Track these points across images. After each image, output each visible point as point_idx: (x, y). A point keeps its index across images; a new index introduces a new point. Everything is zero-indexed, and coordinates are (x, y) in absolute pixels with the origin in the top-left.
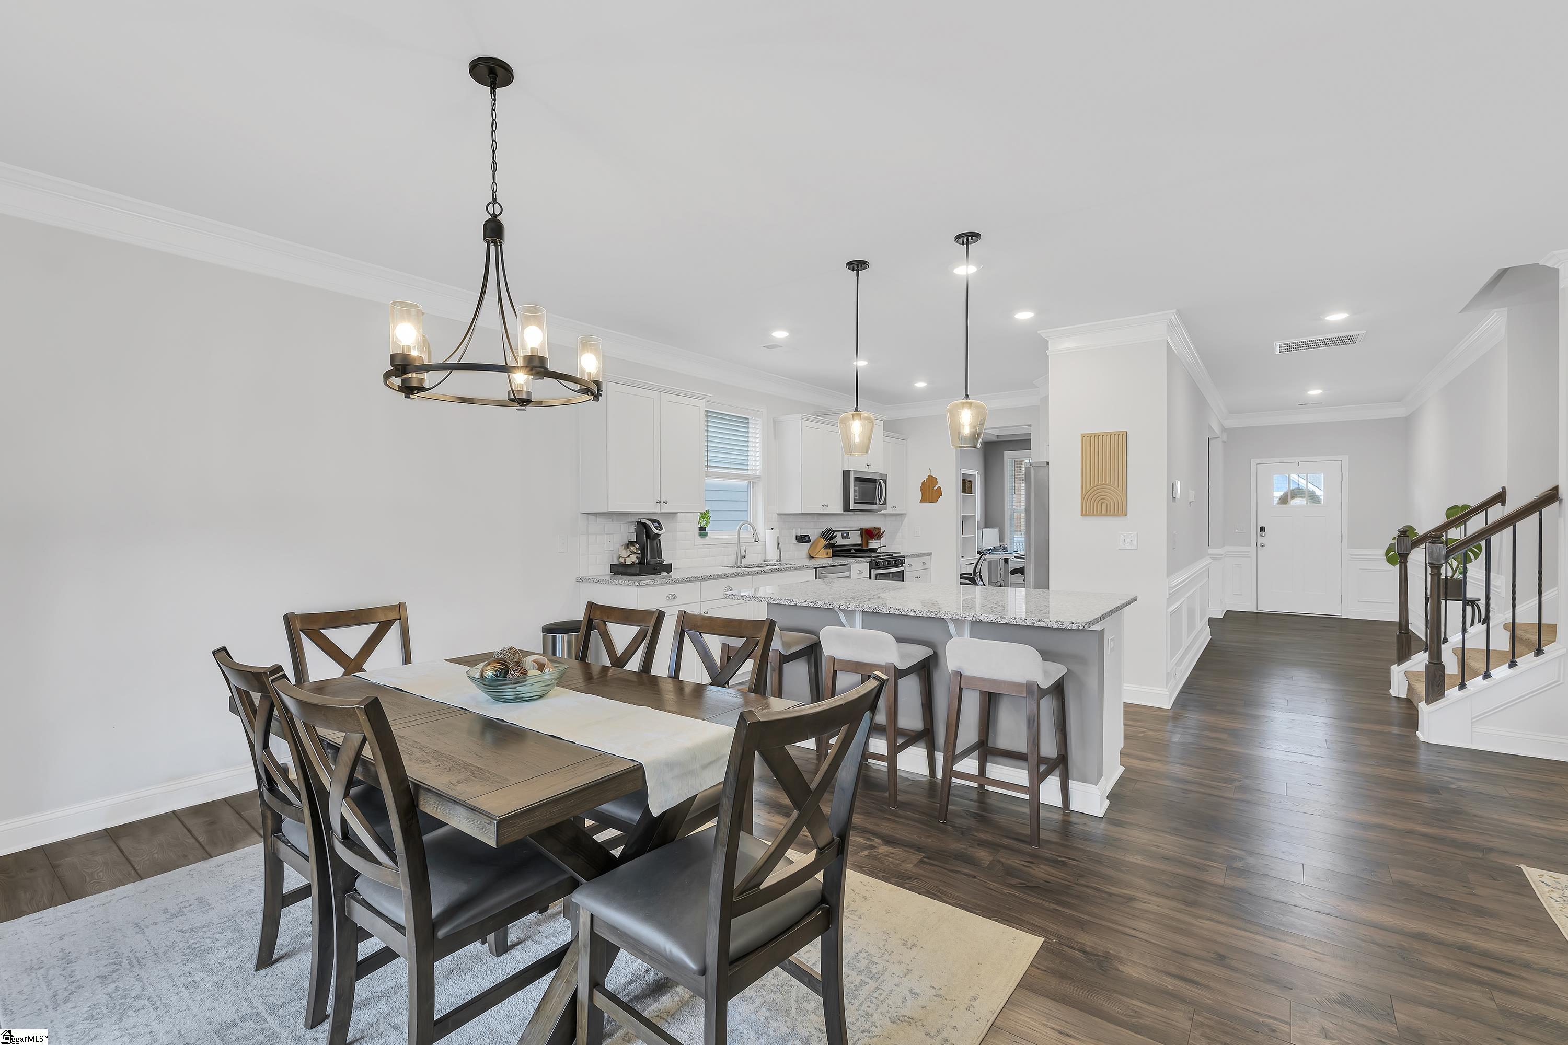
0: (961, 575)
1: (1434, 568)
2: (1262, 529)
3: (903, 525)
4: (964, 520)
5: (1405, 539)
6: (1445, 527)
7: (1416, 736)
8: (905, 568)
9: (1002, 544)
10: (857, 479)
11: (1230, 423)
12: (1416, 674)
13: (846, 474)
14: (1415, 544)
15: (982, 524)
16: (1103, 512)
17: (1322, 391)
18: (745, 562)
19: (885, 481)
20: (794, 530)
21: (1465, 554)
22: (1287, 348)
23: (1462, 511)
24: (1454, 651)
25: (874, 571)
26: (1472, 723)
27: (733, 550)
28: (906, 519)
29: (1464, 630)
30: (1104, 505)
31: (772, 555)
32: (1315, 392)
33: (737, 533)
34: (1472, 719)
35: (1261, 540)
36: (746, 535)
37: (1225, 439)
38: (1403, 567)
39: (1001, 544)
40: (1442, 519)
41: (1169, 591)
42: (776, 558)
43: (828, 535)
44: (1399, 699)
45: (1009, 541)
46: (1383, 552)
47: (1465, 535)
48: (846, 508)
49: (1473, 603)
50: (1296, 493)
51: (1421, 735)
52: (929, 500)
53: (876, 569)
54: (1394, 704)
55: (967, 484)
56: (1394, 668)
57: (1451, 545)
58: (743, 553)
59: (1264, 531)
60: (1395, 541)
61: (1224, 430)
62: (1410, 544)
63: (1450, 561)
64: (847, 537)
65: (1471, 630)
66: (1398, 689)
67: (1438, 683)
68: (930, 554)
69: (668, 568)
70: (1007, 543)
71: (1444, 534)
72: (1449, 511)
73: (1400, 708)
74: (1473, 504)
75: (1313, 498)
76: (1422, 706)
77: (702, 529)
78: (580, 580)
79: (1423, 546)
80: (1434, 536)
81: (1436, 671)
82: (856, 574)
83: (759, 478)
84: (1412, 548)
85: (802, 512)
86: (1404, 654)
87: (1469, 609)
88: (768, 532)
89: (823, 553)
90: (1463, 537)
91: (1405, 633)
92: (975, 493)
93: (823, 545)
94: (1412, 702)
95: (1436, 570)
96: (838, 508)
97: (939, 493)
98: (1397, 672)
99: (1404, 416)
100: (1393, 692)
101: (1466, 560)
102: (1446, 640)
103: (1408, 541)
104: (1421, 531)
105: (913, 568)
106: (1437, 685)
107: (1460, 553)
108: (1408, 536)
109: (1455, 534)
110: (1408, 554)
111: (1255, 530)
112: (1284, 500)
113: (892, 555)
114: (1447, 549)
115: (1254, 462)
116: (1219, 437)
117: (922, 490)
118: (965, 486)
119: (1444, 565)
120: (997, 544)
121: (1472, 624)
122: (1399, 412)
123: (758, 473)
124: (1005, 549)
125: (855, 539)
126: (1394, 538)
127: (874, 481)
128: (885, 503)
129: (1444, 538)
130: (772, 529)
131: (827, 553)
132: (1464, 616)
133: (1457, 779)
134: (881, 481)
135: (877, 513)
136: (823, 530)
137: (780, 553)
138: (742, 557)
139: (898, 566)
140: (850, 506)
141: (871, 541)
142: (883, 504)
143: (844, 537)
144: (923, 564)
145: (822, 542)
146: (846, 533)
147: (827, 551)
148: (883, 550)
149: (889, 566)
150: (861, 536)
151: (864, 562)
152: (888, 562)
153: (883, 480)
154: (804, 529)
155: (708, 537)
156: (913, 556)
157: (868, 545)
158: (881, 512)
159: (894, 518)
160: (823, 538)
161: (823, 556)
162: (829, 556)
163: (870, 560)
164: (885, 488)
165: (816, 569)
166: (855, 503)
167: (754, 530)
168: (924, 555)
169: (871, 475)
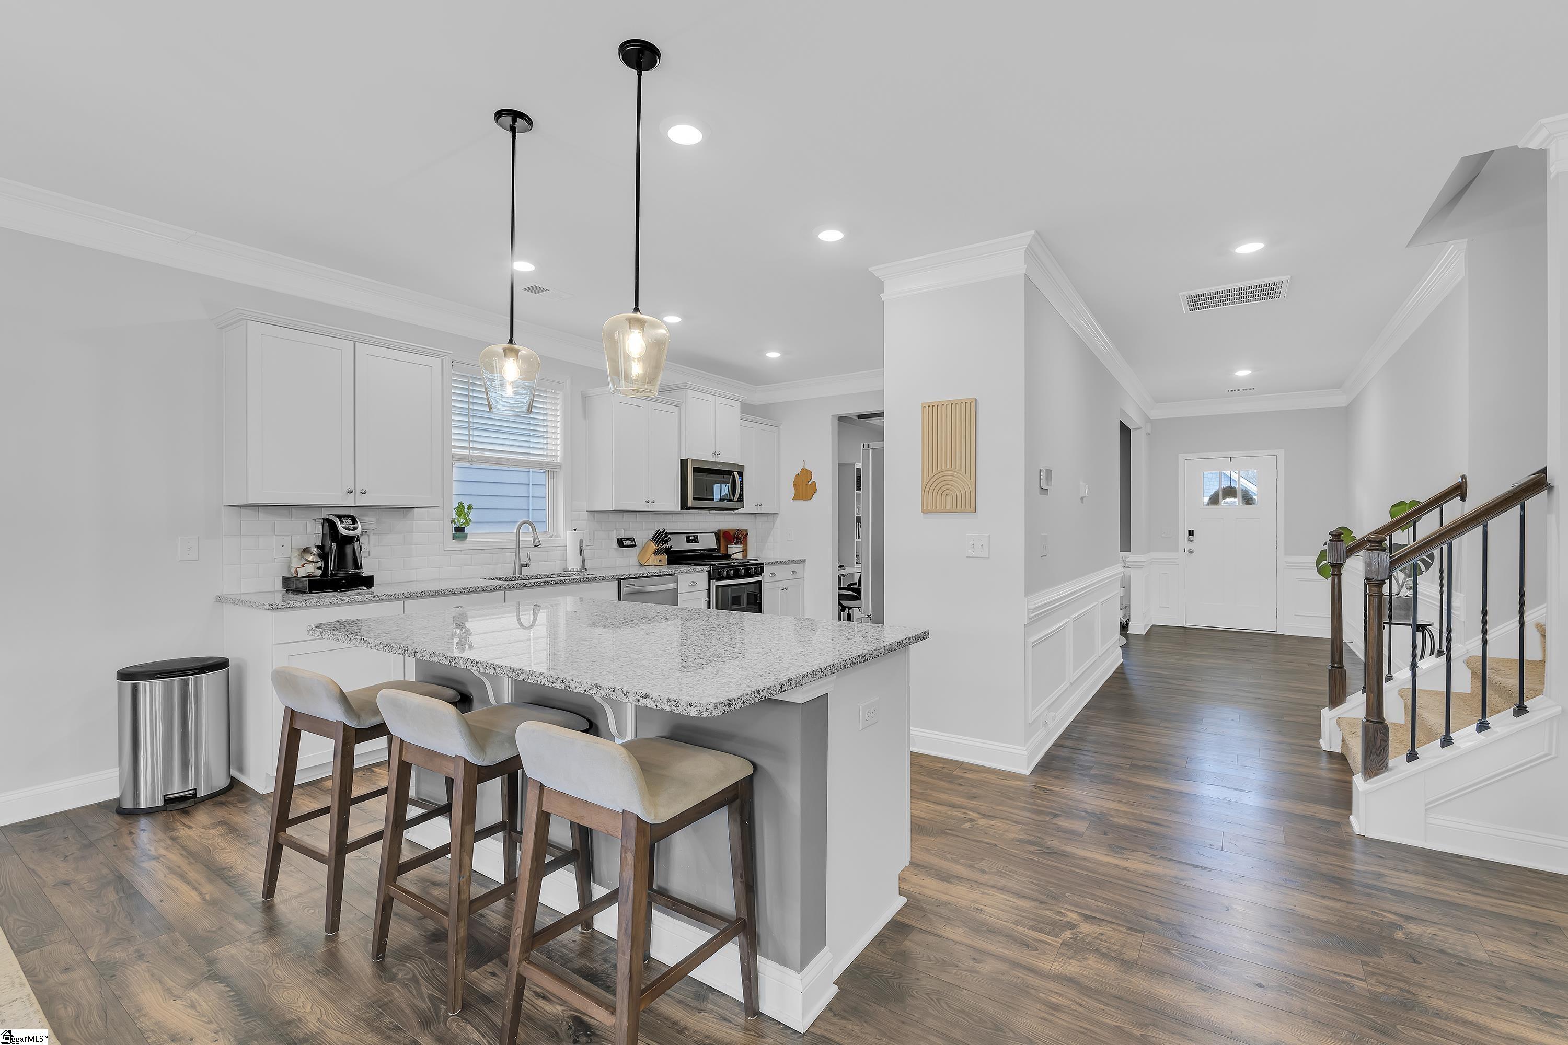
1: (1374, 584)
2: (1191, 533)
3: (775, 526)
5: (1339, 546)
6: (1388, 529)
7: (1349, 824)
8: (763, 578)
10: (696, 470)
11: (1155, 414)
12: (1351, 722)
13: (684, 463)
14: (1351, 551)
16: (948, 507)
17: (1250, 372)
18: (526, 572)
19: (741, 474)
20: (615, 531)
21: (1416, 566)
22: (1197, 302)
23: (1410, 507)
24: (1401, 693)
25: (714, 583)
26: (1426, 810)
27: (510, 557)
28: (778, 520)
29: (1414, 666)
30: (948, 498)
31: (574, 563)
32: (1243, 374)
33: (515, 536)
34: (1426, 805)
35: (1190, 546)
36: (527, 537)
37: (1149, 431)
38: (1336, 580)
40: (1387, 520)
41: (1028, 614)
42: (579, 566)
43: (661, 538)
44: (1331, 754)
46: (1314, 559)
47: (1414, 540)
48: (684, 506)
49: (1422, 628)
50: (1230, 492)
51: (1359, 823)
52: (803, 498)
53: (717, 580)
54: (1324, 763)
56: (1326, 713)
57: (1397, 553)
58: (523, 561)
59: (1193, 535)
60: (1326, 547)
61: (1148, 420)
62: (1345, 551)
63: (1395, 574)
64: (696, 540)
65: (1423, 665)
66: (1330, 741)
67: (1380, 750)
68: (803, 561)
69: (368, 582)
71: (1388, 538)
72: (1395, 509)
73: (1331, 770)
74: (1423, 498)
75: (1248, 500)
76: (1358, 780)
77: (459, 530)
78: (220, 600)
79: (1361, 553)
80: (1375, 543)
81: (1376, 733)
82: (688, 586)
83: (559, 465)
84: (1347, 557)
85: (614, 509)
86: (1337, 697)
87: (1419, 635)
88: (569, 533)
89: (654, 560)
90: (1412, 543)
91: (1339, 668)
93: (653, 550)
94: (1347, 761)
95: (1376, 589)
96: (675, 505)
97: (814, 489)
98: (1328, 715)
99: (1344, 405)
100: (1324, 744)
101: (1415, 572)
102: (1389, 678)
103: (1343, 547)
104: (1360, 533)
105: (777, 578)
106: (1378, 753)
107: (1407, 565)
108: (1342, 541)
109: (1401, 538)
110: (1342, 564)
111: (1183, 534)
112: (1214, 500)
113: (748, 562)
114: (1390, 558)
115: (1181, 457)
116: (1141, 428)
117: (795, 485)
119: (1388, 581)
121: (1422, 657)
122: (1339, 400)
123: (559, 460)
125: (708, 542)
126: (1325, 544)
127: (730, 473)
128: (741, 499)
129: (1387, 542)
130: (575, 530)
131: (660, 560)
132: (1414, 647)
133: (1407, 918)
134: (736, 474)
135: (735, 511)
136: (654, 532)
137: (583, 561)
138: (523, 566)
139: (752, 576)
140: (690, 503)
141: (728, 546)
142: (738, 501)
143: (689, 541)
144: (792, 573)
145: (653, 546)
146: (694, 536)
147: (659, 557)
148: (740, 556)
149: (737, 576)
150: (718, 539)
151: (707, 571)
152: (735, 571)
153: (737, 472)
154: (624, 530)
155: (468, 540)
156: (777, 563)
157: (727, 550)
158: (739, 511)
159: (765, 518)
160: (655, 541)
161: (655, 564)
162: (661, 563)
163: (709, 569)
164: (742, 482)
165: (619, 580)
166: (694, 499)
167: (534, 531)
168: (794, 562)
169: (719, 466)
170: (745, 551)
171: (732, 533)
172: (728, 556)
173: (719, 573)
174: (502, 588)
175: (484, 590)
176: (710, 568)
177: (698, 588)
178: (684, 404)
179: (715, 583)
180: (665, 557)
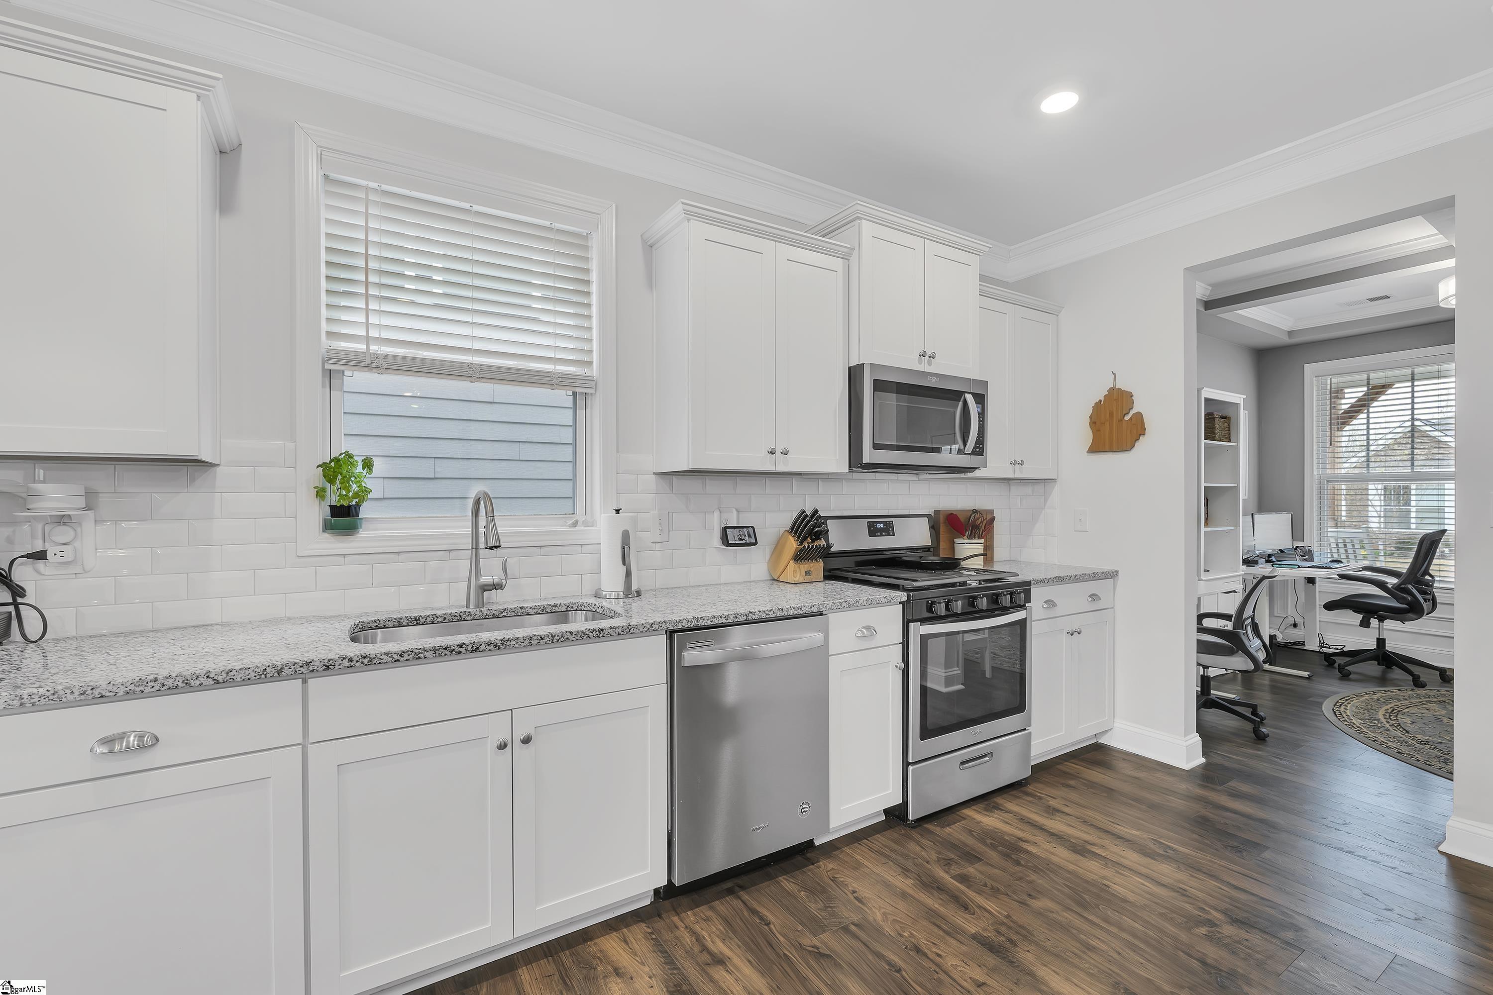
0: (1201, 617)
3: (1049, 504)
4: (1211, 496)
8: (1030, 613)
9: (1300, 544)
10: (881, 388)
13: (854, 374)
15: (1252, 507)
19: (980, 399)
20: (712, 514)
28: (1056, 492)
31: (609, 579)
39: (1296, 544)
42: (619, 587)
45: (1315, 539)
48: (855, 461)
52: (1112, 446)
53: (923, 621)
55: (1218, 423)
58: (487, 579)
64: (888, 530)
68: (1113, 575)
70: (1311, 540)
77: (341, 512)
82: (855, 638)
83: (593, 381)
88: (606, 518)
89: (794, 572)
92: (1238, 441)
93: (793, 551)
96: (837, 460)
97: (1138, 428)
105: (1058, 611)
117: (1093, 422)
118: (1213, 427)
120: (1286, 543)
123: (592, 370)
124: (1307, 555)
125: (913, 535)
127: (956, 396)
128: (979, 449)
130: (618, 511)
131: (808, 573)
134: (969, 398)
135: (969, 475)
136: (795, 515)
137: (628, 574)
138: (485, 588)
139: (1005, 611)
140: (869, 455)
141: (956, 540)
142: (974, 453)
143: (873, 531)
144: (1090, 599)
145: (792, 544)
146: (885, 523)
147: (805, 566)
148: (978, 563)
149: (972, 613)
150: (934, 528)
151: (900, 603)
152: (971, 601)
153: (973, 394)
154: (738, 511)
155: (363, 533)
156: (1060, 580)
157: (953, 549)
158: (977, 473)
159: (1028, 489)
160: (796, 533)
161: (797, 579)
162: (812, 578)
163: (905, 599)
164: (982, 415)
165: (671, 634)
166: (876, 446)
167: (489, 514)
168: (1095, 577)
169: (933, 380)
170: (988, 554)
171: (962, 518)
172: (952, 564)
173: (930, 609)
174: (286, 671)
175: (217, 682)
176: (908, 596)
177: (879, 640)
178: (856, 252)
179: (918, 630)
180: (818, 567)
